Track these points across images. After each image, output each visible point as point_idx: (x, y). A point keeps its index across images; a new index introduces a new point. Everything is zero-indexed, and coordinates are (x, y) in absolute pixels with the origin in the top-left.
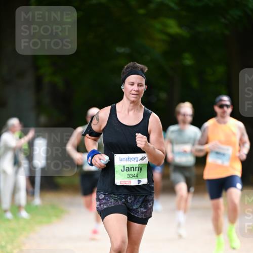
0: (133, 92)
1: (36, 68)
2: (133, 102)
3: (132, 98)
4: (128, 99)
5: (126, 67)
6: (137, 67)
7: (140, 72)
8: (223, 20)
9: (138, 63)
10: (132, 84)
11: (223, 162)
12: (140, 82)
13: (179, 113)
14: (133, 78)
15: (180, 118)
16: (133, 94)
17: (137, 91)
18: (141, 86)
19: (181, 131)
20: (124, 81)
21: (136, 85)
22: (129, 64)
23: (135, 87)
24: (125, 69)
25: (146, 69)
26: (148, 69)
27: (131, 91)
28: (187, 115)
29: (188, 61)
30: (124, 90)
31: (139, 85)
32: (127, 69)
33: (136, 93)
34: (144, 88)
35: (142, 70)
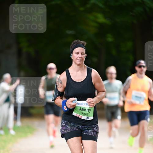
0: (79, 59)
1: (18, 43)
2: (79, 65)
3: (78, 62)
4: (76, 63)
5: (72, 43)
6: (79, 43)
7: (82, 45)
8: (131, 13)
9: (80, 40)
10: (78, 53)
11: (140, 103)
12: (82, 52)
13: (108, 73)
14: (78, 50)
15: (109, 76)
16: (78, 60)
17: (81, 58)
18: (83, 54)
19: (110, 84)
20: (72, 52)
21: (80, 54)
22: (75, 41)
23: (80, 55)
24: (72, 44)
25: (85, 44)
26: (87, 43)
27: (77, 58)
28: (113, 74)
29: (110, 39)
30: (72, 58)
31: (82, 54)
32: (73, 44)
33: (80, 59)
34: (85, 56)
35: (83, 44)
